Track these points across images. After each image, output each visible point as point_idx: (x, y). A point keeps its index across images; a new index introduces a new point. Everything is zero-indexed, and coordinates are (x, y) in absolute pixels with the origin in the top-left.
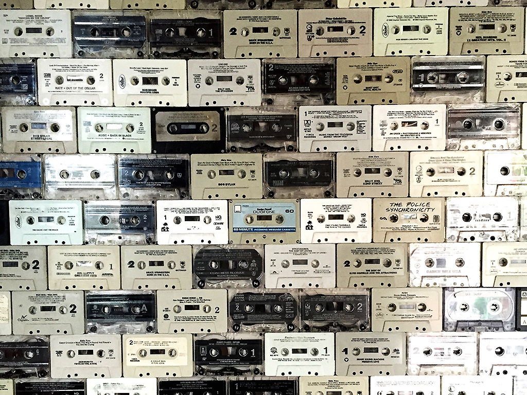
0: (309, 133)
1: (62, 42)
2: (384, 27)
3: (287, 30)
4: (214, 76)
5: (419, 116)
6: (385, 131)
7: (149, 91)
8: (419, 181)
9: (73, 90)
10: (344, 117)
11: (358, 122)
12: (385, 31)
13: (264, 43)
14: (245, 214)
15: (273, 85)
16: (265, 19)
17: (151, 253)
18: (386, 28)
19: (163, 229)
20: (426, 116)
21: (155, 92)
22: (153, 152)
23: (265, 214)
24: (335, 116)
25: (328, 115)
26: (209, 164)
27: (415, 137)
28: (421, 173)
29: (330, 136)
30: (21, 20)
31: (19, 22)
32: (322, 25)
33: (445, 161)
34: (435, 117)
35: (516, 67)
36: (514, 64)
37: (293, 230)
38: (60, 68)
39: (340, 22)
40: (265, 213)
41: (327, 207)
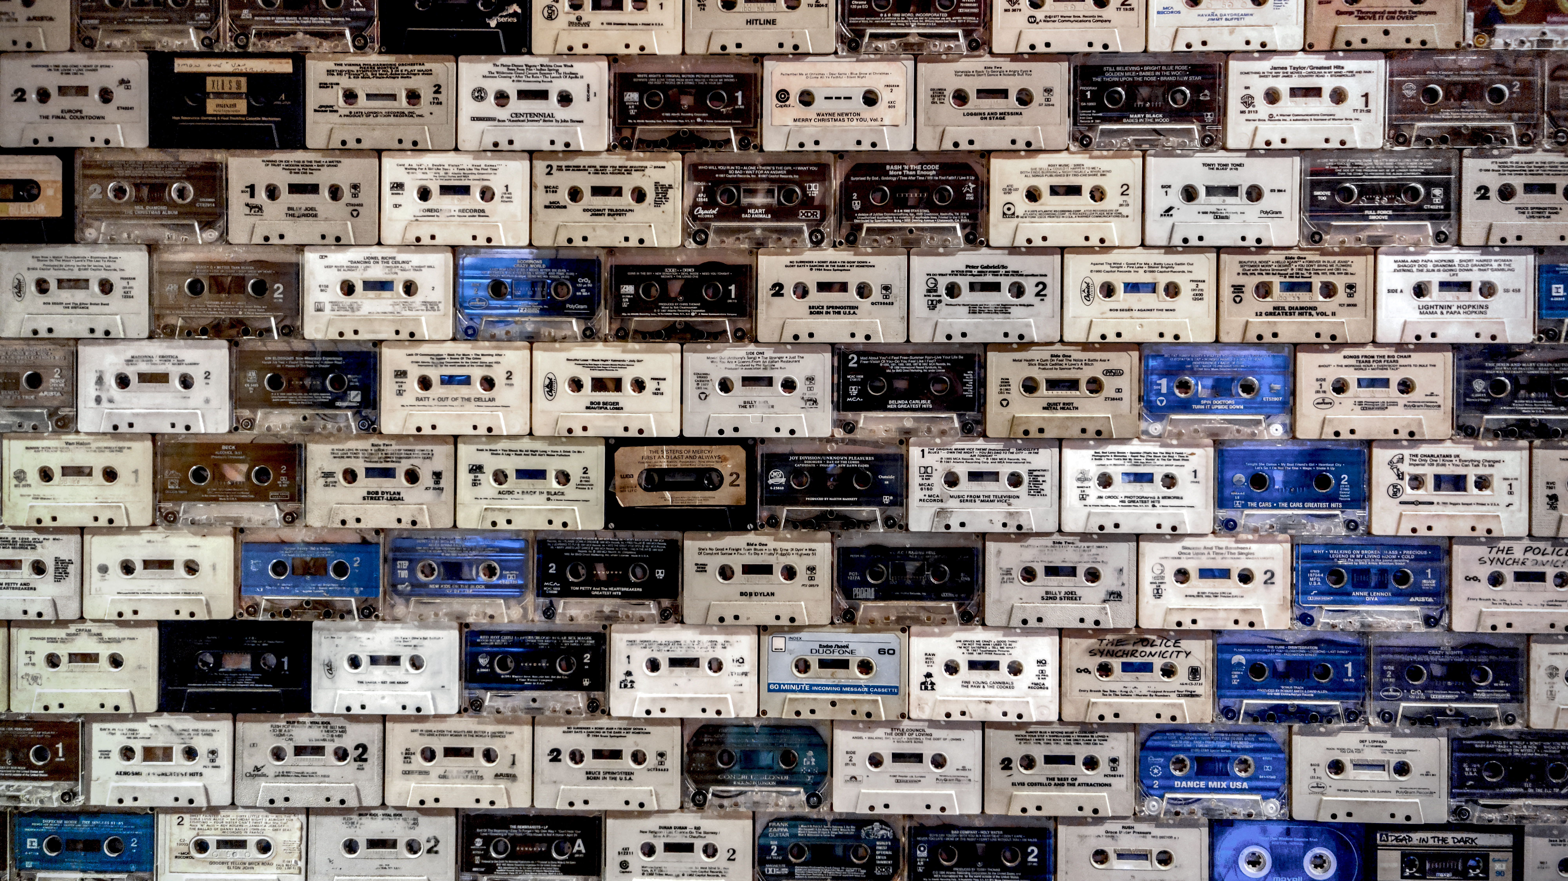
0: (930, 493)
1: (433, 309)
2: (1085, 285)
3: (886, 288)
4: (736, 377)
5: (1158, 463)
6: (1087, 491)
7: (603, 406)
8: (1158, 594)
9: (450, 402)
10: (1001, 461)
11: (1031, 472)
12: (1087, 294)
13: (839, 313)
14: (793, 656)
15: (857, 396)
16: (842, 267)
17: (596, 733)
18: (1088, 287)
19: (624, 685)
20: (1172, 462)
21: (616, 407)
22: (606, 527)
23: (836, 656)
24: (982, 459)
25: (968, 456)
26: (721, 551)
27: (1150, 504)
28: (1163, 578)
29: (972, 499)
30: (353, 265)
31: (350, 269)
32: (958, 280)
33: (1212, 556)
34: (1189, 466)
35: (1358, 368)
36: (1353, 362)
37: (892, 691)
38: (427, 359)
39: (995, 274)
40: (836, 654)
41: (965, 645)
